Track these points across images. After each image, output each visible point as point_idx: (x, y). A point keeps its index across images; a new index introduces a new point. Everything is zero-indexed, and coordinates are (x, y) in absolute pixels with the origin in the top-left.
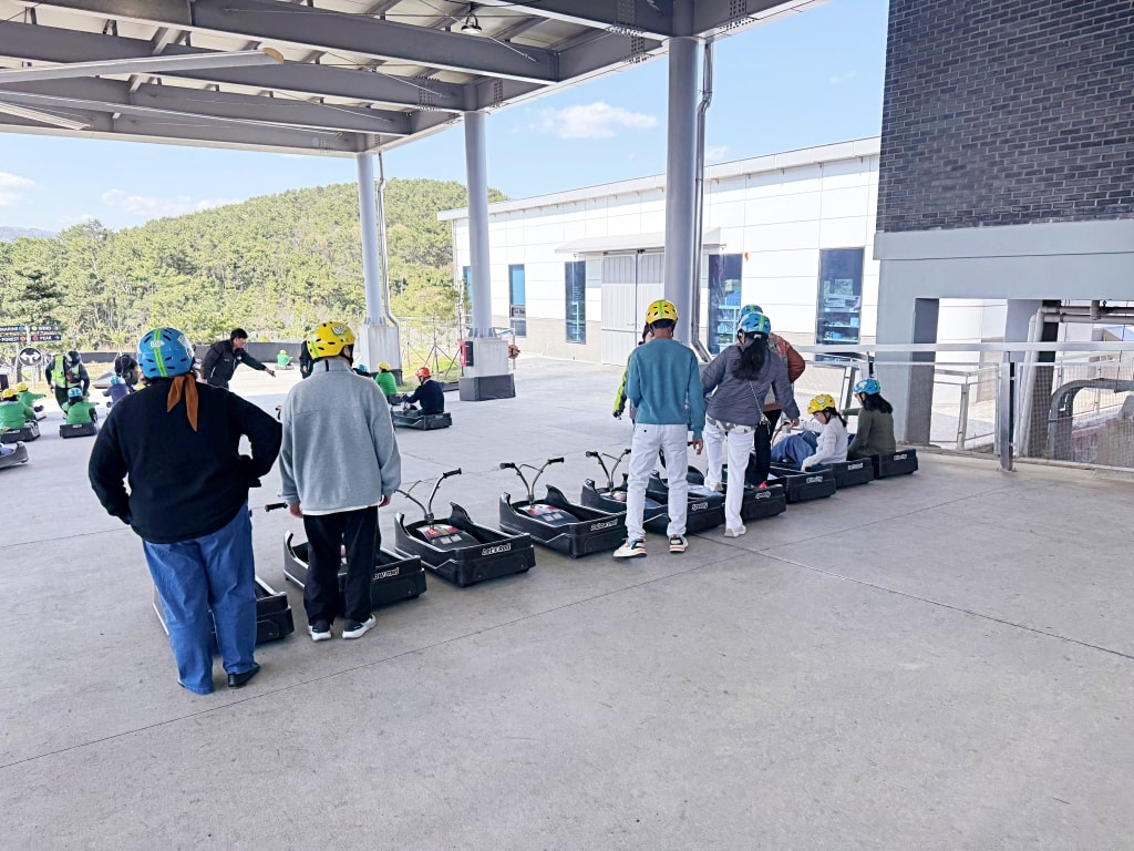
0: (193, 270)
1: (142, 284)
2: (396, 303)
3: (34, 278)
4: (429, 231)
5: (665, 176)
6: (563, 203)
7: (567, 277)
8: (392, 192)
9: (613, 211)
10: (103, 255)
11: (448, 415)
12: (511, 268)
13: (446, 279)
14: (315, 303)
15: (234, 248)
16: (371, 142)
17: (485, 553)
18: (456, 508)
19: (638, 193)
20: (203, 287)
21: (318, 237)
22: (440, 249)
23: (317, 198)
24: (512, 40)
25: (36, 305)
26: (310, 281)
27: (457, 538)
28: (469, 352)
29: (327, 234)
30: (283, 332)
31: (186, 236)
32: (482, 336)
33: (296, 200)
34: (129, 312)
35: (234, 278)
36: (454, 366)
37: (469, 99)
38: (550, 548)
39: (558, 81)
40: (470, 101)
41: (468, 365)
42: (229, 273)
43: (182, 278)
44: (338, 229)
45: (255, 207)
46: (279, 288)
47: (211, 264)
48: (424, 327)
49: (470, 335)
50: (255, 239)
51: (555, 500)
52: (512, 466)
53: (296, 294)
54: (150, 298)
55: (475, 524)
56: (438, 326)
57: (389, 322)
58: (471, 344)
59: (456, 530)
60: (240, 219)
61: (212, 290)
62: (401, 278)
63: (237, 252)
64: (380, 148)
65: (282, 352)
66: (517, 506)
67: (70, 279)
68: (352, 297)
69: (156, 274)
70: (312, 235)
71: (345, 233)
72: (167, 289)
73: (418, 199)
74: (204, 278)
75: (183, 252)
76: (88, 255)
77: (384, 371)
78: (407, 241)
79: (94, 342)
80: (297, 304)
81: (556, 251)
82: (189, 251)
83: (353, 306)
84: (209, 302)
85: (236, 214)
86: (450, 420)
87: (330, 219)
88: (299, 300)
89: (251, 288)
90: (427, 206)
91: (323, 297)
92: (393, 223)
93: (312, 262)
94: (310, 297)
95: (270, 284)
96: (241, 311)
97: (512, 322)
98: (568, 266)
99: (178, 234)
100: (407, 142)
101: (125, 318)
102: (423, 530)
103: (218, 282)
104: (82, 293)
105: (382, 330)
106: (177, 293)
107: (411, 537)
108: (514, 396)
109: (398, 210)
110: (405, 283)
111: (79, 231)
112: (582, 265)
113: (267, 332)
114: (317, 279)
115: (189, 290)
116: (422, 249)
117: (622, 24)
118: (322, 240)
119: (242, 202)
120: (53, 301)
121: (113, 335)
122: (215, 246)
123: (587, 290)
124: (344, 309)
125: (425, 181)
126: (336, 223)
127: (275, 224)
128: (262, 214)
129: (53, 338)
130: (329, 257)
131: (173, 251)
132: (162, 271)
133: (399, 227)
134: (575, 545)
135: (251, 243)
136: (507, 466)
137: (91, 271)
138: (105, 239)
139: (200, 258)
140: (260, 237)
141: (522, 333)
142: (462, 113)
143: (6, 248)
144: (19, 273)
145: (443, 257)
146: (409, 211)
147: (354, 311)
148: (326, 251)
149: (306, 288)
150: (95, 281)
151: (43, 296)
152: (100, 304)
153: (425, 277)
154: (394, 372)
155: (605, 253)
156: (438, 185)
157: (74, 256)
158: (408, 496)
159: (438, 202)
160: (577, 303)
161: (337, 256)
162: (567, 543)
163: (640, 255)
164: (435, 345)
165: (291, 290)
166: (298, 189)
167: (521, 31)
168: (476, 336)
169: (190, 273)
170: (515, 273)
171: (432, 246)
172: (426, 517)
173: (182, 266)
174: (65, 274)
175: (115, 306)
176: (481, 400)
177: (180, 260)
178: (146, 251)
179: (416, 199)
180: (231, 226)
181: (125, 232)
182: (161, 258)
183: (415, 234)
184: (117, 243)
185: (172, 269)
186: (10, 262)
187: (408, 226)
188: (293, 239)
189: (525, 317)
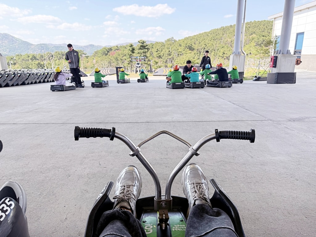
0: (194, 49)
1: (180, 53)
3: (142, 43)
4: (263, 36)
10: (173, 46)
12: (298, 34)
15: (205, 43)
23: (230, 28)
26: (224, 52)
28: (275, 61)
29: (231, 39)
31: (193, 40)
33: (224, 29)
43: (190, 51)
45: (212, 32)
46: (215, 55)
47: (198, 48)
49: (277, 53)
50: (211, 41)
53: (219, 56)
54: (181, 57)
60: (208, 35)
63: (205, 44)
67: (165, 52)
69: (184, 51)
70: (227, 39)
72: (186, 55)
74: (196, 52)
75: (191, 45)
76: (169, 46)
78: (256, 39)
82: (193, 44)
87: (233, 34)
88: (220, 58)
90: (264, 28)
91: (227, 57)
92: (252, 34)
93: (225, 47)
94: (223, 57)
99: (191, 40)
103: (199, 53)
105: (238, 57)
108: (295, 83)
109: (254, 30)
111: (169, 40)
114: (226, 52)
116: (260, 42)
118: (229, 40)
119: (209, 31)
122: (200, 43)
125: (265, 21)
127: (217, 36)
128: (214, 34)
130: (231, 45)
131: (189, 44)
132: (186, 50)
133: (254, 35)
135: (210, 42)
137: (169, 50)
138: (174, 42)
139: (196, 47)
143: (152, 45)
146: (258, 30)
148: (230, 44)
149: (223, 54)
150: (170, 52)
151: (144, 49)
152: (170, 58)
156: (269, 22)
157: (166, 46)
165: (218, 55)
166: (225, 26)
169: (193, 51)
170: (299, 36)
171: (264, 41)
173: (191, 49)
174: (163, 50)
175: (173, 59)
176: (277, 83)
177: (190, 47)
178: (183, 45)
179: (261, 26)
180: (205, 38)
181: (179, 40)
182: (186, 46)
183: (259, 37)
184: (176, 43)
185: (188, 49)
186: (153, 48)
187: (257, 35)
188: (221, 41)
189: (301, 54)
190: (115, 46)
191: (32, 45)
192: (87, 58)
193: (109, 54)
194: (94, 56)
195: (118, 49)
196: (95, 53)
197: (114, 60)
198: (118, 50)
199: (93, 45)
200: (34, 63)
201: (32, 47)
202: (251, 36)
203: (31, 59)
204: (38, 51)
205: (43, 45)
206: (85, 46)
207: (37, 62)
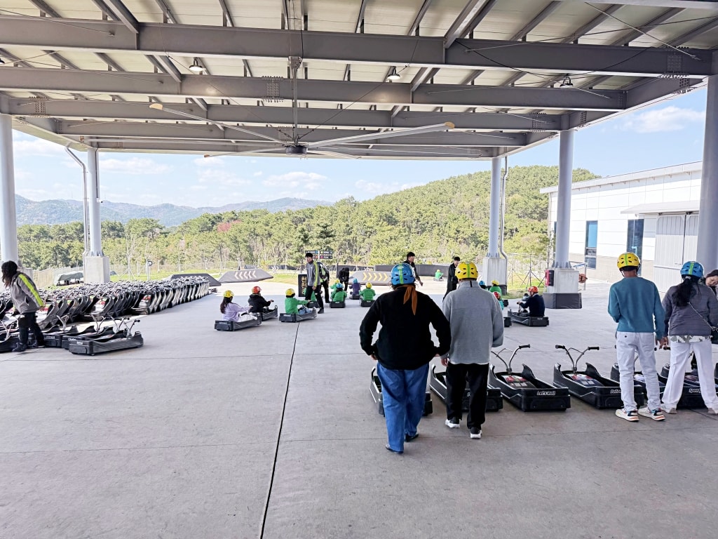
0: (396, 222)
1: (370, 230)
2: (507, 245)
3: (324, 227)
4: (536, 198)
5: (702, 163)
6: (629, 181)
7: (629, 229)
8: (514, 175)
9: (667, 185)
10: (353, 214)
11: (547, 318)
12: (588, 223)
13: (544, 228)
14: (460, 242)
15: (418, 210)
16: (501, 151)
17: (539, 394)
18: (526, 368)
19: (689, 173)
20: (400, 232)
21: (466, 204)
22: (542, 209)
23: (467, 180)
24: (594, 88)
25: (324, 241)
26: (458, 229)
27: (524, 384)
28: (551, 278)
29: (471, 202)
30: (440, 259)
31: (394, 204)
32: (561, 267)
33: (455, 183)
34: (362, 245)
35: (416, 228)
36: (542, 285)
37: (563, 124)
38: (582, 400)
39: (625, 109)
40: (565, 124)
41: (549, 285)
42: (414, 225)
43: (390, 227)
44: (478, 199)
45: (432, 187)
46: (440, 233)
47: (405, 219)
48: (524, 260)
49: (553, 266)
50: (430, 205)
51: (591, 373)
52: (564, 347)
53: (449, 237)
54: (373, 237)
55: (536, 378)
56: (534, 259)
57: (501, 255)
58: (553, 272)
59: (524, 380)
60: (423, 194)
61: (404, 234)
62: (515, 228)
63: (419, 213)
64: (506, 154)
65: (438, 271)
66: (565, 373)
67: (338, 227)
68: (482, 239)
69: (377, 225)
70: (462, 202)
71: (482, 201)
72: (382, 233)
73: (531, 177)
74: (401, 227)
75: (392, 213)
76: (346, 215)
77: (495, 285)
78: (521, 204)
79: (344, 260)
80: (449, 242)
81: (622, 212)
82: (395, 212)
83: (482, 244)
84: (402, 241)
85: (421, 191)
86: (548, 322)
87: (474, 193)
88: (451, 240)
89: (424, 233)
90: (537, 182)
91: (464, 239)
92: (512, 193)
93: (460, 219)
94: (457, 239)
95: (435, 231)
96: (418, 246)
97: (586, 258)
98: (630, 222)
99: (390, 203)
100: (523, 150)
101: (360, 248)
102: (505, 377)
103: (408, 229)
104: (342, 234)
105: (496, 261)
106: (387, 235)
107: (497, 379)
108: (581, 307)
109: (517, 186)
110: (516, 230)
111: (344, 202)
112: (641, 222)
113: (431, 259)
114: (462, 228)
115: (393, 234)
116: (530, 210)
117: (671, 72)
118: (468, 205)
119: (425, 184)
120: (331, 239)
121: (354, 257)
122: (408, 209)
123: (644, 239)
124: (476, 246)
125: (536, 167)
126: (477, 195)
127: (442, 197)
128: (435, 191)
129: (329, 258)
130: (471, 215)
131: (387, 212)
132: (380, 223)
133: (517, 196)
134: (599, 400)
135: (428, 207)
136: (560, 347)
137: (347, 223)
138: (355, 206)
139: (400, 217)
140: (433, 204)
141: (593, 266)
142: (559, 132)
144: (318, 225)
145: (543, 215)
146: (524, 186)
147: (482, 247)
148: (470, 212)
149: (456, 234)
150: (348, 228)
151: (327, 236)
152: (349, 240)
153: (530, 227)
154: (501, 286)
155: (660, 214)
156: (545, 169)
157: (340, 215)
158: (498, 356)
159: (544, 179)
160: (636, 248)
161: (475, 214)
162: (593, 398)
163: (688, 216)
164: (530, 271)
165: (447, 234)
166: (457, 176)
167: (601, 82)
168: (556, 267)
169: (394, 225)
170: (590, 226)
171: (537, 207)
172: (507, 369)
173: (391, 221)
174: (336, 223)
175: (356, 241)
176: (557, 308)
177: (390, 217)
178: (374, 212)
179: (529, 178)
180: (418, 198)
181: (365, 202)
182: (381, 216)
183: (527, 200)
184: (361, 208)
185: (385, 222)
186: (312, 218)
187: (522, 195)
188: (451, 205)
189: (595, 255)
190: (230, 212)
191: (30, 202)
192: (166, 236)
193: (215, 227)
194: (182, 232)
195: (235, 218)
196: (183, 226)
197: (229, 242)
198: (235, 220)
199: (172, 206)
200: (47, 247)
201: (30, 207)
202: (510, 198)
203: (35, 237)
204: (41, 216)
205: (55, 204)
206: (153, 208)
207: (53, 244)
